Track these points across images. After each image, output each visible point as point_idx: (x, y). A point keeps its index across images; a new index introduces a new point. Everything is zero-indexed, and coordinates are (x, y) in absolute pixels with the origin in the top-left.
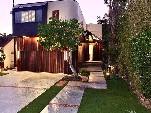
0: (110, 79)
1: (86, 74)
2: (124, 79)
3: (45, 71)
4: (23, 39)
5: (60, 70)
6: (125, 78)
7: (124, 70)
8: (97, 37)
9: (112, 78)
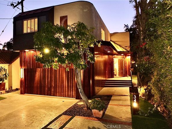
0: (138, 114)
1: (99, 106)
2: (163, 113)
3: (52, 95)
4: (27, 54)
5: (71, 93)
6: (164, 111)
7: (161, 99)
8: (123, 48)
9: (142, 113)
